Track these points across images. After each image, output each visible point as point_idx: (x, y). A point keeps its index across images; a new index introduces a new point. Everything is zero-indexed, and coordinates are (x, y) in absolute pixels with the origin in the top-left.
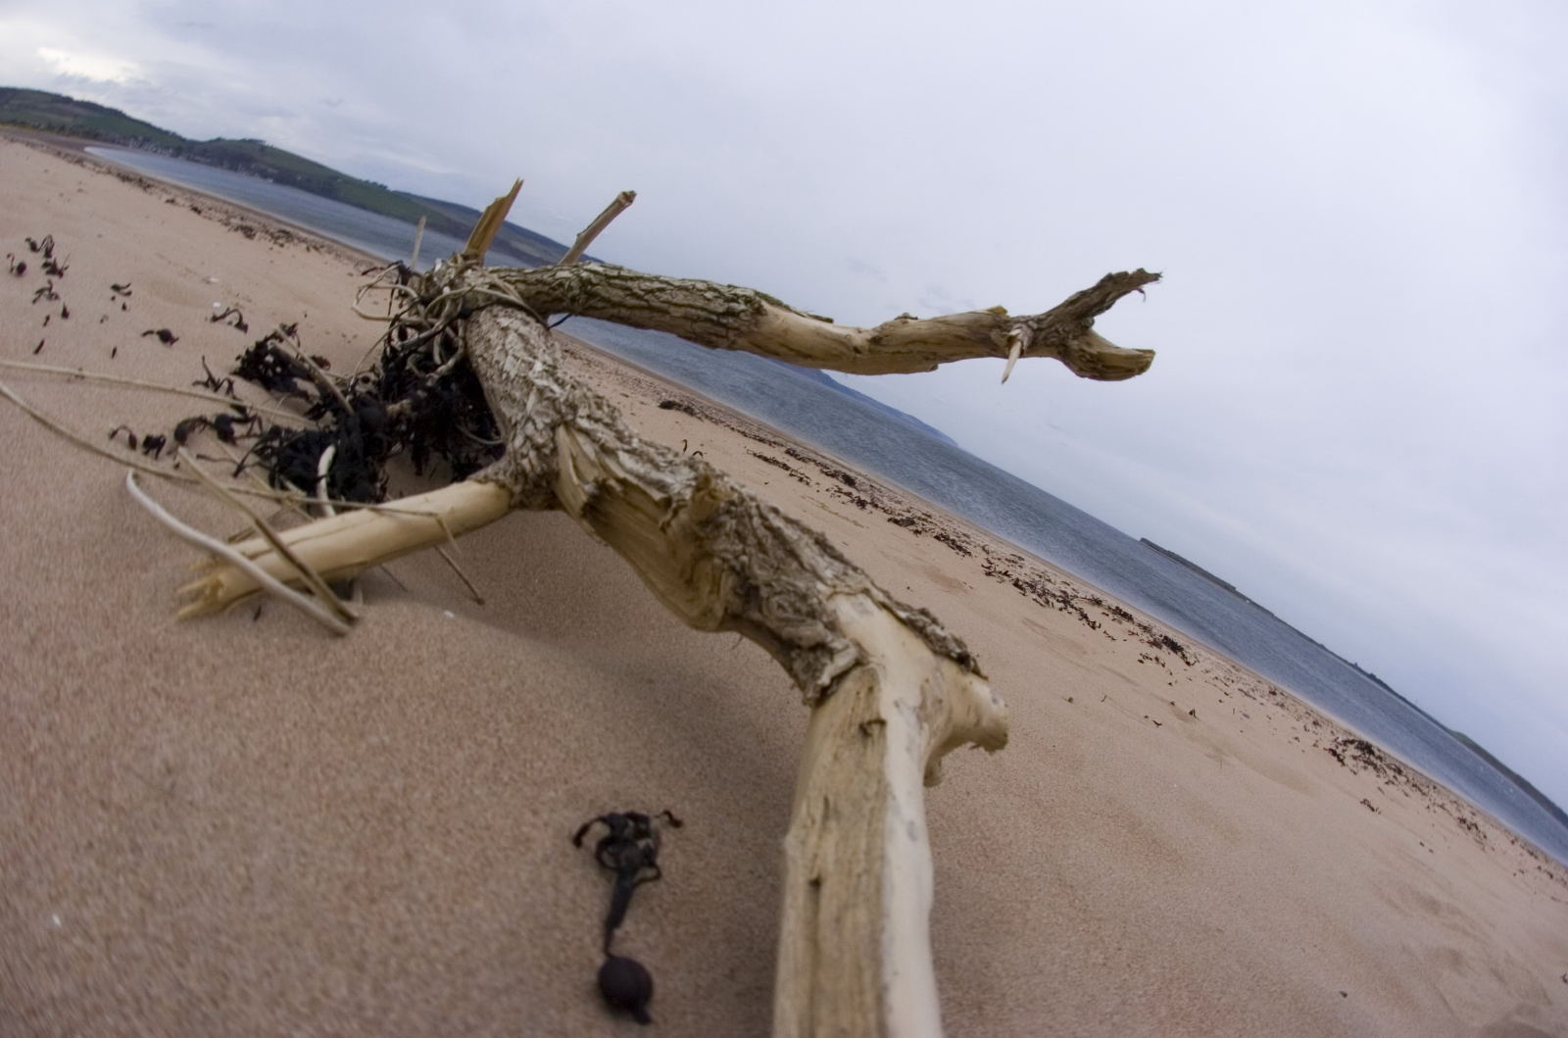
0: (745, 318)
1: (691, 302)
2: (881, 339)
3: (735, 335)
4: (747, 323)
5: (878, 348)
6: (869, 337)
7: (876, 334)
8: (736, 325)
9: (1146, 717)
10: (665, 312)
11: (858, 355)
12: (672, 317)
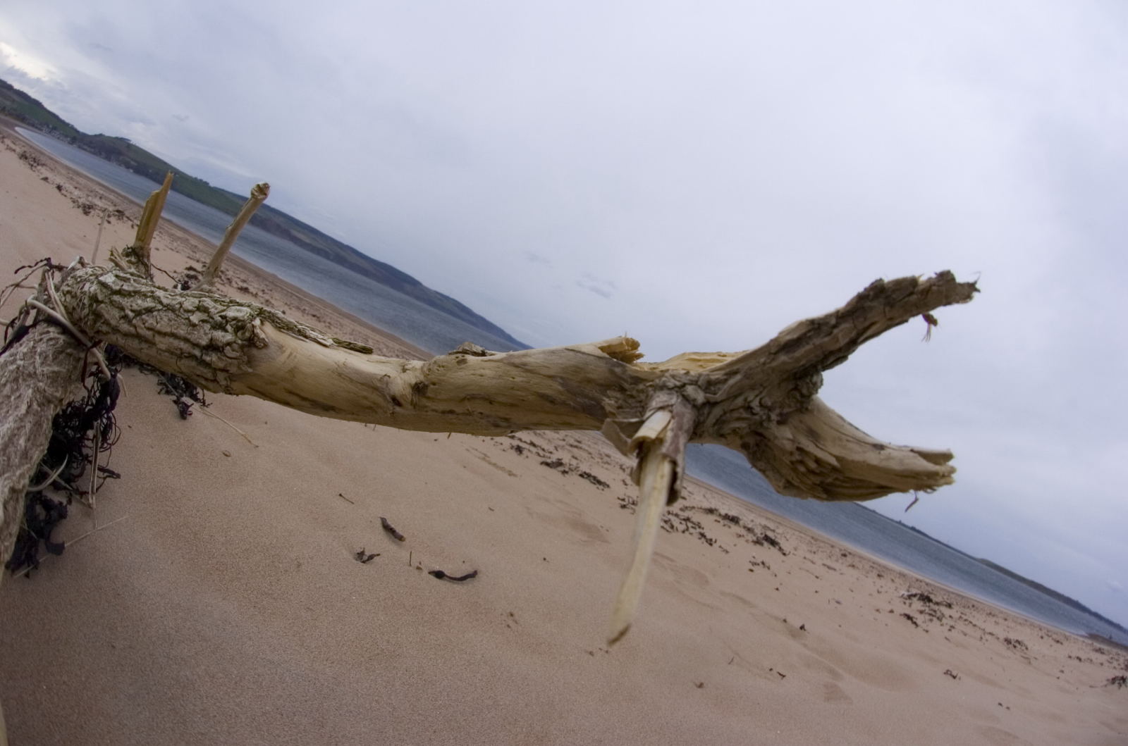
0: (233, 354)
1: (173, 330)
2: (426, 387)
3: (226, 379)
4: (235, 361)
5: (424, 402)
6: (413, 381)
7: (422, 378)
8: (221, 365)
9: (771, 670)
10: (151, 343)
11: (398, 409)
12: (157, 348)
